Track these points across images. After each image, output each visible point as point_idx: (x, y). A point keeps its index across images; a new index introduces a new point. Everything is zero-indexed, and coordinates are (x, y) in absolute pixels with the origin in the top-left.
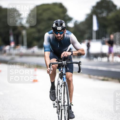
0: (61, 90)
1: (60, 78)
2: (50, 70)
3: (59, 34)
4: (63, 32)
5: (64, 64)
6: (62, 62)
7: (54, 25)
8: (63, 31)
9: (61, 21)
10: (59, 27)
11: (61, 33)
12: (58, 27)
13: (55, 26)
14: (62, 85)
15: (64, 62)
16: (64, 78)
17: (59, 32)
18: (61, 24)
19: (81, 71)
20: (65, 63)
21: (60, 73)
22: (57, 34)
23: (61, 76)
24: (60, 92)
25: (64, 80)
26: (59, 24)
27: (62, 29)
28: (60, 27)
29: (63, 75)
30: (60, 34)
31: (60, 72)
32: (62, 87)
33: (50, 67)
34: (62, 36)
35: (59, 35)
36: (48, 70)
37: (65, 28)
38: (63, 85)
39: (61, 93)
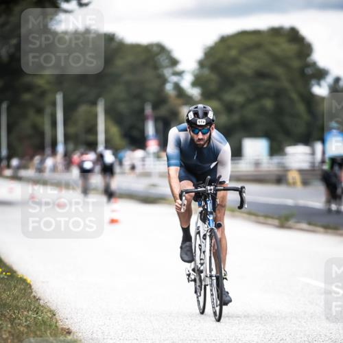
0: (203, 245)
1: (201, 219)
2: (181, 205)
3: (200, 133)
4: (209, 130)
5: (209, 192)
6: (205, 187)
7: (191, 116)
8: (209, 127)
9: (205, 108)
10: (200, 120)
11: (204, 131)
12: (199, 118)
13: (193, 117)
14: (205, 235)
15: (209, 188)
16: (209, 220)
17: (200, 128)
18: (206, 114)
19: (246, 206)
20: (211, 190)
21: (202, 211)
22: (197, 134)
23: (204, 217)
24: (200, 249)
25: (209, 224)
26: (200, 114)
27: (207, 124)
28: (203, 120)
29: (207, 214)
30: (203, 134)
31: (201, 209)
32: (205, 239)
33: (181, 199)
34: (206, 137)
35: (200, 136)
36: (177, 204)
37: (213, 120)
38: (208, 234)
39: (204, 252)
